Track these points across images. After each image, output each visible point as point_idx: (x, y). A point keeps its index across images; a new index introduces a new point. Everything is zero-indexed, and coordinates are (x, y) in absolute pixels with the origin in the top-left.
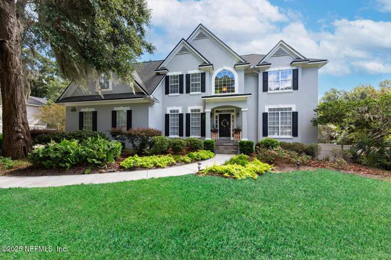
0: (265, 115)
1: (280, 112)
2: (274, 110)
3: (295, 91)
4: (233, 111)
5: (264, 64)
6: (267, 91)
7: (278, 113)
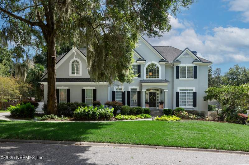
0: (178, 93)
1: (186, 92)
2: (183, 90)
3: (195, 79)
4: (158, 90)
5: (177, 61)
6: (179, 78)
7: (185, 92)
